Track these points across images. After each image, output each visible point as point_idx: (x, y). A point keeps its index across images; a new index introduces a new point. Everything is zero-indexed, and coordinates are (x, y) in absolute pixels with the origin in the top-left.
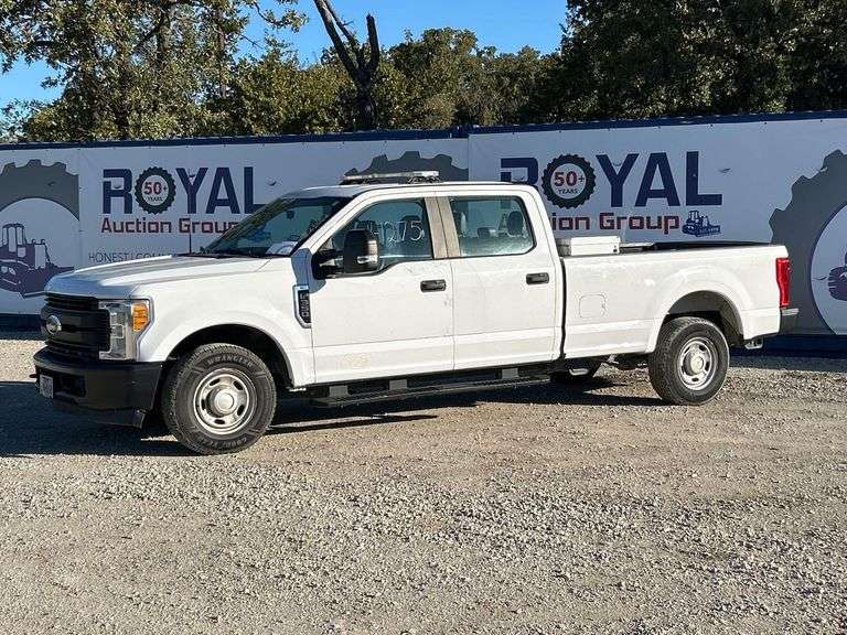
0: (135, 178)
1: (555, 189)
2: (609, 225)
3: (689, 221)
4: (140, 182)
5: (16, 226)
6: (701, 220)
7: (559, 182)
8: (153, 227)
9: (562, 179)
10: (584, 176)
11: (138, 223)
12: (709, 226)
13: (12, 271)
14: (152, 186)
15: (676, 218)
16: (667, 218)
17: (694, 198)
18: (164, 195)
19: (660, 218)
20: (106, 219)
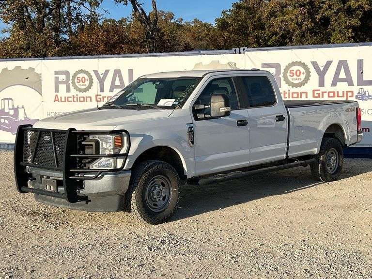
0: (71, 75)
1: (290, 78)
2: (317, 95)
3: (359, 93)
4: (74, 77)
5: (9, 99)
6: (365, 93)
7: (291, 75)
8: (82, 99)
9: (293, 74)
10: (304, 72)
11: (74, 97)
12: (369, 96)
13: (7, 122)
14: (80, 79)
15: (352, 92)
16: (347, 92)
17: (361, 82)
18: (87, 83)
19: (343, 92)
20: (57, 96)
